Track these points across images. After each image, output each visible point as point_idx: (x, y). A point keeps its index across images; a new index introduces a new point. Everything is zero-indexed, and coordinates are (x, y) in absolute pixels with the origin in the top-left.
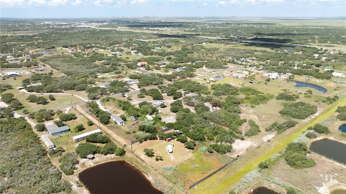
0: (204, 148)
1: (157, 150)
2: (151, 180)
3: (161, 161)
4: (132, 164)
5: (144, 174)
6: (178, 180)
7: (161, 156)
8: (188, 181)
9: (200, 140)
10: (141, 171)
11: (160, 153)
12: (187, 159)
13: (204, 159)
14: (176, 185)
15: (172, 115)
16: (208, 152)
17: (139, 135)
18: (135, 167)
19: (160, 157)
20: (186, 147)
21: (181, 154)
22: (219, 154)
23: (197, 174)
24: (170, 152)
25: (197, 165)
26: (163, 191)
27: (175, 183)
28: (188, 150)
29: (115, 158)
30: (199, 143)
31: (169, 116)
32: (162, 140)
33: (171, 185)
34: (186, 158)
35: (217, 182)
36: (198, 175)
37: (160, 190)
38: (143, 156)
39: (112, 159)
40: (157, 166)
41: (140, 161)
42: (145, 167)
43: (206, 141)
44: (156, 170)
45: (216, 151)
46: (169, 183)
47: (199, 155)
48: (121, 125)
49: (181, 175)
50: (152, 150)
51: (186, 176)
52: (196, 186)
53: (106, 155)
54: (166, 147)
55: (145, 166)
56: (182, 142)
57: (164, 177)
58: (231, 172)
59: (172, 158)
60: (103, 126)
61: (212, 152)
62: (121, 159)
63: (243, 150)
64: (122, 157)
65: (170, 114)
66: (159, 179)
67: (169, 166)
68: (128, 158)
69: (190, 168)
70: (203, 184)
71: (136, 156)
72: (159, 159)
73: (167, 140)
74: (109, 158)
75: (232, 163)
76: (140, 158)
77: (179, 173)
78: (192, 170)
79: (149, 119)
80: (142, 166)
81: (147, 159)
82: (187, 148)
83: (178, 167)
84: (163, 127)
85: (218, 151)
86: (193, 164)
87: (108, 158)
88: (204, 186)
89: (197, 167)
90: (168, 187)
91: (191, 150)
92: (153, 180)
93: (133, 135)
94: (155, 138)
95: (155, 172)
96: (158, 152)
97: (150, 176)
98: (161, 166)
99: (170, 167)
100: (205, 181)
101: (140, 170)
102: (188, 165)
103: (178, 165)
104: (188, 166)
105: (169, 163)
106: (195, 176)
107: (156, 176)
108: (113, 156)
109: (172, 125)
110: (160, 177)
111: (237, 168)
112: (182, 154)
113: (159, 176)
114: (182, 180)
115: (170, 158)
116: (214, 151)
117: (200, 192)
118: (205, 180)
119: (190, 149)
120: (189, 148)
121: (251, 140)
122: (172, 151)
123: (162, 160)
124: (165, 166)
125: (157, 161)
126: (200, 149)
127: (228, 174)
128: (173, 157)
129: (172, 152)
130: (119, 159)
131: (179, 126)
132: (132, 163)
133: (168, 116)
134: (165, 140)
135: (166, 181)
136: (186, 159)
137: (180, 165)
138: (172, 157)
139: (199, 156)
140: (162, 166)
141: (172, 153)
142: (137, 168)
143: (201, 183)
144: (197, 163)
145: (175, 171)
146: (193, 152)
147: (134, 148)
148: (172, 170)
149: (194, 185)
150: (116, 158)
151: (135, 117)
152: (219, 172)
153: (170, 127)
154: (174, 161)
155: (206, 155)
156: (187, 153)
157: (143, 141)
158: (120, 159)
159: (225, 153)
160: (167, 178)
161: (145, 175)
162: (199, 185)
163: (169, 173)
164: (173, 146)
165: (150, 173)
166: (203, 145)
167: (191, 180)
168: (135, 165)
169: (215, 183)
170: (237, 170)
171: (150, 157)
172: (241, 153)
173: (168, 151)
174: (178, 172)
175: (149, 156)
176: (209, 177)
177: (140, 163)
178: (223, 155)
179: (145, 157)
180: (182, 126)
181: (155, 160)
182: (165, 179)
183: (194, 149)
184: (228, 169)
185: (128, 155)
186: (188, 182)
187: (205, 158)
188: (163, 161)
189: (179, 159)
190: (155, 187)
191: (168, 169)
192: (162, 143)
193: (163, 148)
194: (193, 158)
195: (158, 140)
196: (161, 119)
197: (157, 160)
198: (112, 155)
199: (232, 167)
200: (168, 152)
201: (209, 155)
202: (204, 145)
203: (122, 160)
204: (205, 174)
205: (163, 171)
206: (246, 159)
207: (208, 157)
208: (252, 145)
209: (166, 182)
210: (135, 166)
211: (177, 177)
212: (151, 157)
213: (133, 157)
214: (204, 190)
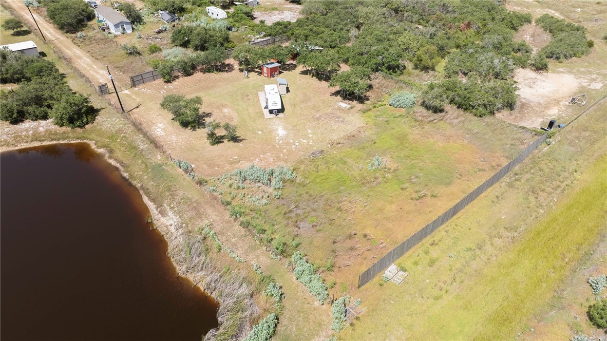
0: (409, 96)
1: (223, 106)
2: (172, 229)
3: (231, 143)
4: (110, 157)
5: (145, 199)
6: (301, 231)
7: (233, 123)
8: (351, 237)
9: (389, 68)
10: (139, 185)
11: (234, 115)
12: (342, 134)
13: (411, 137)
14: (286, 261)
15: (290, 10)
16: (424, 111)
17: (168, 58)
18: (117, 169)
19: (227, 127)
20: (337, 93)
21: (318, 116)
22: (469, 116)
23: (391, 203)
24: (271, 112)
25: (387, 161)
26: (221, 295)
27: (283, 252)
28: (344, 105)
29: (50, 134)
30: (384, 82)
31: (280, 11)
32: (249, 71)
33: (262, 259)
34: (339, 131)
35: (497, 241)
36: (393, 206)
37: (202, 286)
38: (160, 125)
39: (36, 138)
40: (209, 166)
41: (143, 146)
42: (158, 171)
43: (410, 74)
44: (200, 183)
45: (455, 107)
46: (253, 248)
47: (388, 122)
48: (119, 33)
49: (315, 206)
50: (198, 100)
51: (339, 209)
52: (393, 268)
53: (15, 122)
54: (261, 95)
55: (160, 166)
56: (320, 79)
57: (236, 215)
58: (543, 190)
59: (281, 132)
60: (59, 37)
61: (442, 111)
62: (73, 139)
63: (557, 102)
64: (78, 130)
65: (285, 6)
66: (207, 229)
67: (262, 163)
68: (101, 134)
69: (356, 173)
70: (427, 253)
71: (134, 124)
72: (222, 137)
73: (265, 70)
74: (24, 133)
75: (536, 151)
76: (145, 135)
77: (306, 196)
78: (364, 182)
79: (214, 16)
80: (146, 166)
81: (174, 138)
82: (339, 97)
83: (302, 167)
84: (258, 36)
85: (464, 105)
86: (370, 155)
87: (20, 136)
88: (432, 263)
89: (387, 169)
90: (243, 273)
91: (355, 103)
92: (181, 231)
93: (147, 57)
94: (223, 68)
95: (193, 193)
96: (226, 110)
97: (170, 213)
98: (228, 167)
99: (268, 170)
100: (436, 239)
101: (134, 183)
102: (348, 160)
103: (301, 162)
104: (345, 163)
105: (264, 153)
106: (381, 210)
107: (193, 213)
108: (44, 126)
109: (286, 27)
110: (214, 217)
111: (566, 174)
112: (319, 119)
113: (209, 211)
114: (321, 234)
115: (270, 132)
116: (448, 107)
117: (419, 300)
118: (432, 231)
119: (350, 100)
120: (348, 95)
121: (570, 72)
122: (280, 107)
123: (235, 139)
124: (245, 166)
125: (213, 144)
126: (391, 101)
127: (532, 198)
128: (285, 128)
129: (282, 110)
130: (64, 139)
131: (311, 30)
132: (111, 151)
133: (278, 12)
134: (260, 73)
135: (240, 238)
136: (335, 137)
137: (313, 161)
138: (280, 129)
139: (391, 125)
140: (231, 163)
141: (281, 115)
142: (126, 175)
143: (417, 251)
144: (384, 153)
145: (289, 189)
146: (364, 112)
147: (138, 100)
148: (273, 182)
149: (382, 265)
150: (56, 134)
151: (172, 13)
152: (491, 192)
153: (281, 34)
154: (288, 144)
155: (416, 120)
156: (339, 114)
157: (177, 77)
158: (70, 136)
159: (492, 113)
160: (246, 225)
161: (151, 206)
162: (407, 259)
163: (258, 197)
164: (288, 91)
165: (173, 196)
166: (402, 88)
167: (368, 231)
168: (121, 163)
169: (488, 247)
170: (568, 182)
171: (188, 131)
172: (553, 113)
173: (266, 107)
174: (302, 190)
175: (185, 124)
176: (453, 215)
177: (142, 150)
178: (488, 119)
179: (170, 129)
180: (322, 29)
181: (206, 142)
182: (237, 227)
183: (368, 99)
184: (528, 176)
185: (106, 122)
186: (349, 243)
187: (414, 133)
188: (240, 144)
189: (306, 137)
190: (180, 270)
191: (257, 180)
192: (246, 80)
193: (248, 96)
194: (368, 133)
195: (236, 73)
196: (255, 18)
197: (216, 140)
198: (43, 123)
199: (541, 170)
200: (266, 112)
201: (431, 118)
202: (404, 86)
203: (79, 141)
204: (428, 200)
205: (235, 186)
206: (587, 134)
207: (427, 127)
208: (583, 87)
209: (241, 244)
210: (118, 165)
211: (298, 215)
212: (194, 128)
213: (120, 131)
214: (436, 292)
